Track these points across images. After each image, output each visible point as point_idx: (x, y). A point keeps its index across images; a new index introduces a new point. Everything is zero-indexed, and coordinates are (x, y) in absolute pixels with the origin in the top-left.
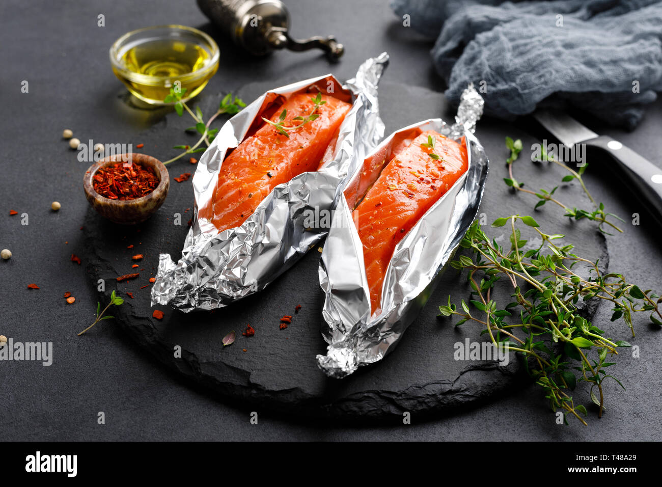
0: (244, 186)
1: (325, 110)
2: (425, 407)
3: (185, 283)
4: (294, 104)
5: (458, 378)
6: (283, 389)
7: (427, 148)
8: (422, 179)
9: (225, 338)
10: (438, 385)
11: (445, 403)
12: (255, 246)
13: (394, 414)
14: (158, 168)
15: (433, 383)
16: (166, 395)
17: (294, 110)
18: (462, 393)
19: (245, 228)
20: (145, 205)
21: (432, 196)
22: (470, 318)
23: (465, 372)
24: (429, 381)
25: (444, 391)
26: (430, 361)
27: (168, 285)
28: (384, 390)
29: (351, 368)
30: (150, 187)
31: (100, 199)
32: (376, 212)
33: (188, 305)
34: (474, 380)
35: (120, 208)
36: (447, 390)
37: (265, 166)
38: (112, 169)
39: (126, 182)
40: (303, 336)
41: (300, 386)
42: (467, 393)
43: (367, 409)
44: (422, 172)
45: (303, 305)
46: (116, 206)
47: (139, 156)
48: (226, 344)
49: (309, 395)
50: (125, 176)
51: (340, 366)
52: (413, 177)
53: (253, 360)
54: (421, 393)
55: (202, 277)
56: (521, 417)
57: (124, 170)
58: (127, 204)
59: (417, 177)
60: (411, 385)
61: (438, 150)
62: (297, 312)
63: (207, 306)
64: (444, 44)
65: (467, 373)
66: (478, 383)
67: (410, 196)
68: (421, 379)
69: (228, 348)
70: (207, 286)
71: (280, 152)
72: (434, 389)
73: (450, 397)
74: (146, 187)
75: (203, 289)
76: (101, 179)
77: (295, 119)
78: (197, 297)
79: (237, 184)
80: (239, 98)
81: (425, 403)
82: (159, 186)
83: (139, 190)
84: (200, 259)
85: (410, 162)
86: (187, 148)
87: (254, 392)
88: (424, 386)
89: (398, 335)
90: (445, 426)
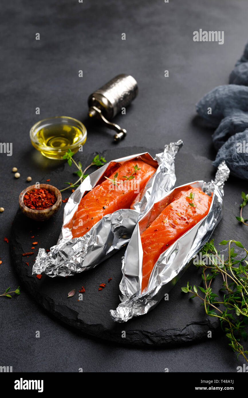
0: (90, 213)
1: (140, 173)
2: (165, 342)
3: (51, 264)
4: (125, 168)
5: (185, 328)
6: (93, 324)
7: (189, 199)
8: (182, 218)
9: (69, 293)
10: (173, 331)
11: (176, 341)
12: (89, 247)
13: (148, 344)
14: (57, 193)
15: (171, 329)
16: (37, 319)
17: (124, 171)
18: (185, 336)
19: (84, 238)
20: (48, 213)
21: (186, 228)
22: (197, 296)
23: (189, 325)
24: (169, 328)
25: (176, 334)
26: (172, 317)
27: (42, 265)
28: (145, 330)
29: (126, 318)
30: (52, 203)
31: (26, 209)
32: (154, 234)
33: (53, 274)
34: (193, 330)
35: (36, 214)
36: (178, 334)
37: (102, 202)
38: (34, 192)
39: (40, 200)
40: (110, 295)
41: (102, 323)
42: (189, 337)
43: (134, 339)
44: (183, 213)
45: (113, 279)
46: (34, 213)
47: (48, 186)
48: (70, 296)
49: (106, 329)
50: (40, 197)
51: (121, 317)
52: (177, 216)
53: (82, 306)
54: (164, 334)
55: (61, 261)
56: (216, 352)
57: (40, 193)
58: (39, 212)
59: (179, 216)
60: (159, 329)
61: (195, 201)
62: (109, 282)
63: (63, 275)
64: (218, 134)
65: (190, 325)
66: (195, 332)
67: (174, 227)
68: (165, 326)
69: (70, 298)
70: (63, 265)
71: (112, 195)
72: (171, 333)
73: (179, 338)
74: (50, 203)
75: (61, 267)
76: (27, 198)
77: (123, 177)
78: (57, 271)
79: (87, 211)
80: (103, 157)
81: (165, 340)
82: (56, 203)
83: (46, 204)
84: (60, 252)
85: (177, 207)
86: (71, 184)
87: (79, 324)
88: (166, 330)
89: (156, 302)
90: (174, 352)
